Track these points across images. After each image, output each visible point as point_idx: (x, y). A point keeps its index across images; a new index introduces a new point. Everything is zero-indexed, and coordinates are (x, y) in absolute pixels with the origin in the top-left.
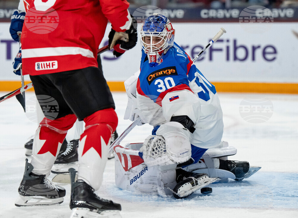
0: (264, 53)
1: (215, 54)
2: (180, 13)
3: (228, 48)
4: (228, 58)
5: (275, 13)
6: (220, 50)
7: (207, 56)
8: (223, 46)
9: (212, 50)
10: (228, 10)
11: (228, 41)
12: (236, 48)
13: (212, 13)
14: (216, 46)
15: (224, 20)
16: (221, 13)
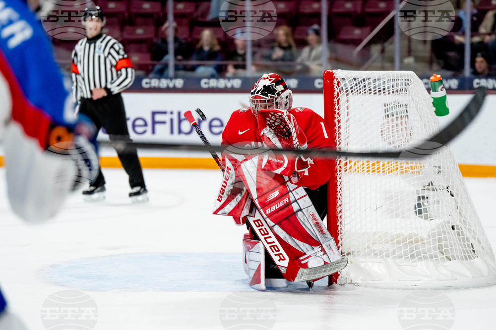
0: (210, 126)
1: (158, 127)
3: (172, 120)
4: (172, 132)
5: (222, 83)
6: (164, 123)
7: (149, 128)
8: (166, 118)
9: (154, 123)
10: (171, 79)
11: (172, 113)
12: (180, 121)
14: (158, 118)
15: (168, 90)
16: (164, 83)
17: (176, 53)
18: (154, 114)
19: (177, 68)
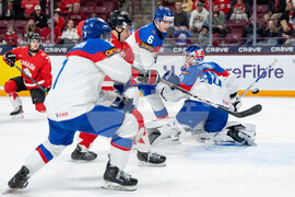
0: (276, 73)
1: (247, 74)
2: (226, 50)
3: (254, 70)
4: (254, 76)
7: (242, 74)
8: (251, 69)
9: (245, 71)
10: (254, 47)
11: (254, 66)
13: (245, 49)
14: (247, 69)
15: (252, 53)
16: (250, 49)
17: (257, 32)
18: (245, 66)
19: (258, 41)
